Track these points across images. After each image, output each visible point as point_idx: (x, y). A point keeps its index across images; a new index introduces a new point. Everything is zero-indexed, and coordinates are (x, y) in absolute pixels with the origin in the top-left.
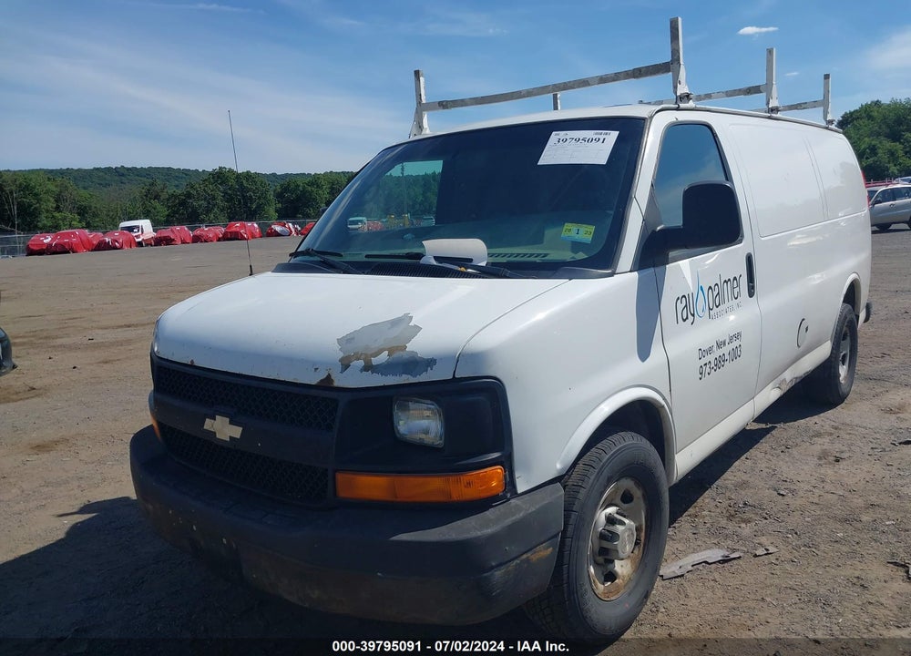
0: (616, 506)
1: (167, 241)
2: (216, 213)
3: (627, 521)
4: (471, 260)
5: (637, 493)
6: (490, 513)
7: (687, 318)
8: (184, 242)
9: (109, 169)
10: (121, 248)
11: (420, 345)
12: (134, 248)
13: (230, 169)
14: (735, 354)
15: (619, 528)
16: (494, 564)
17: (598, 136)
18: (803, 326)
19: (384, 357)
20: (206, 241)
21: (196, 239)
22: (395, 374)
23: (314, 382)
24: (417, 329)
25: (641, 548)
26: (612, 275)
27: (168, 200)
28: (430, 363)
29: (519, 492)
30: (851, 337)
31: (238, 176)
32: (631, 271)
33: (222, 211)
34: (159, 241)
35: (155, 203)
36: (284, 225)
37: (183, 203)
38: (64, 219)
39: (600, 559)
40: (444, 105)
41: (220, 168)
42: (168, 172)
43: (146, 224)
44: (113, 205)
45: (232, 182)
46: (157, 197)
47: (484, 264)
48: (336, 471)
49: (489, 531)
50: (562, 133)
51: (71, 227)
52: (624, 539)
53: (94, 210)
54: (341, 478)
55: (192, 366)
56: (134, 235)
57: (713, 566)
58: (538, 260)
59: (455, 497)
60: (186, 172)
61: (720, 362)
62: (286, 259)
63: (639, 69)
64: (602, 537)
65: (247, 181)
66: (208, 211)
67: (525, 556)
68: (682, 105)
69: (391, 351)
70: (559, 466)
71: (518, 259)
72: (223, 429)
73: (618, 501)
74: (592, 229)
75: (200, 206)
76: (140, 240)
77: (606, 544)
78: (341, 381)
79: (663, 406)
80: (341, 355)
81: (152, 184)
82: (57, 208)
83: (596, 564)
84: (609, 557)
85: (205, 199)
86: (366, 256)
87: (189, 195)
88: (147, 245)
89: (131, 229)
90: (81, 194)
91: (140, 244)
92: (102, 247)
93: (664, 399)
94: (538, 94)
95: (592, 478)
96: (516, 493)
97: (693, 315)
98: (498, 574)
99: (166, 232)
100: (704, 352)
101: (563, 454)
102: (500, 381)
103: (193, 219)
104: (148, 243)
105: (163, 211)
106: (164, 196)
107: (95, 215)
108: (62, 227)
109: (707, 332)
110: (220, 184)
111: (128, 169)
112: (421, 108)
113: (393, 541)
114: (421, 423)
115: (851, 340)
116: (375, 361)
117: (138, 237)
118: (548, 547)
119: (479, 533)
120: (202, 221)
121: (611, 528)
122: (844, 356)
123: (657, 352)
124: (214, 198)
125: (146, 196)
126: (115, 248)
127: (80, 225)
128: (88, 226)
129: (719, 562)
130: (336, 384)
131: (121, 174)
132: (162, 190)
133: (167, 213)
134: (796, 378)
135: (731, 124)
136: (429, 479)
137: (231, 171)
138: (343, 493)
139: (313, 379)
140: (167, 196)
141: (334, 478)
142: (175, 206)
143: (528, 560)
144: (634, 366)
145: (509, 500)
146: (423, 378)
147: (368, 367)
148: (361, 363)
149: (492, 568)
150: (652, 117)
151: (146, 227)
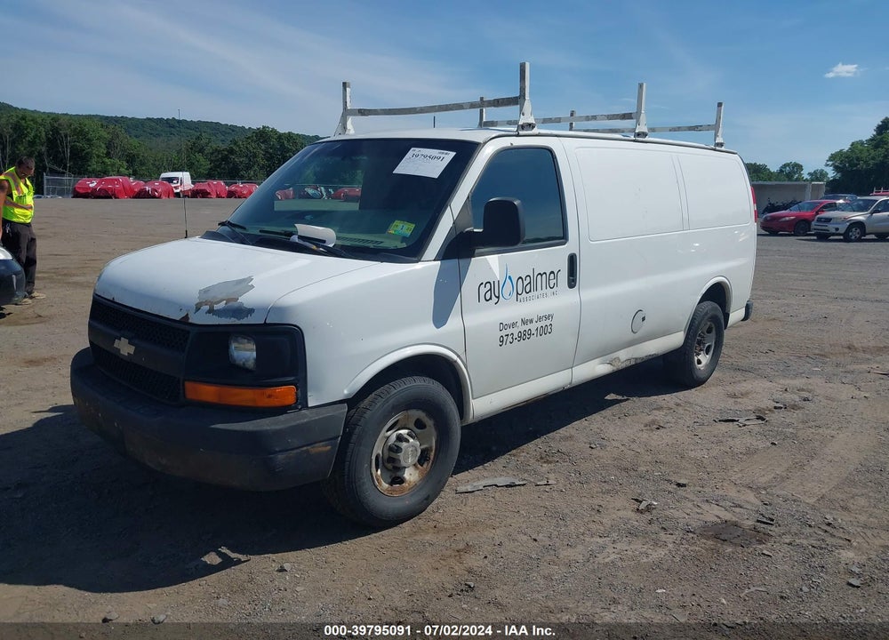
0: (408, 429)
1: (204, 194)
2: (255, 171)
3: (411, 440)
4: (324, 242)
5: (429, 423)
6: (282, 417)
7: (491, 298)
8: (218, 196)
9: (161, 120)
10: (159, 197)
11: (247, 299)
12: (172, 198)
13: (273, 129)
14: (544, 331)
15: (404, 445)
16: (277, 449)
17: (440, 155)
18: (640, 315)
19: (222, 304)
20: (239, 197)
21: (231, 195)
22: (227, 317)
23: (178, 318)
24: (252, 287)
25: (430, 464)
26: (417, 262)
27: (212, 154)
28: (250, 311)
29: (310, 405)
30: (716, 330)
31: (280, 136)
32: (434, 260)
33: (261, 168)
34: (195, 194)
35: (199, 156)
36: (316, 189)
37: (225, 158)
38: (113, 165)
39: (390, 466)
40: (362, 112)
41: (264, 127)
42: (215, 127)
43: (185, 177)
44: (160, 155)
45: (274, 141)
46: (201, 151)
47: (331, 246)
48: (185, 380)
49: (278, 427)
50: (417, 149)
51: (119, 173)
52: (406, 453)
53: (141, 158)
54: (188, 385)
55: (113, 301)
56: (173, 185)
57: (500, 488)
58: (371, 246)
59: (260, 404)
60: (233, 129)
61: (524, 336)
62: (216, 228)
63: (498, 100)
64: (391, 449)
65: (288, 141)
66: (248, 168)
67: (305, 448)
68: (521, 133)
69: (228, 301)
70: (346, 392)
71: (361, 244)
72: (125, 348)
73: (412, 425)
74: (412, 226)
75: (241, 162)
76: (178, 191)
77: (393, 455)
78: (194, 319)
79: (456, 362)
80: (198, 301)
81: (198, 138)
82: (108, 155)
83: (385, 469)
84: (396, 465)
85: (246, 156)
86: (260, 231)
87: (231, 151)
88: (185, 196)
89: (170, 180)
90: (131, 142)
91: (177, 195)
92: (142, 195)
93: (458, 356)
94: (427, 112)
95: (379, 404)
96: (307, 406)
97: (498, 297)
98: (280, 457)
99: (203, 186)
100: (503, 326)
101: (351, 385)
102: (300, 329)
103: (233, 174)
104: (185, 195)
105: (205, 165)
106: (208, 150)
107: (142, 164)
108: (111, 173)
109: (512, 311)
110: (262, 143)
111: (179, 121)
112: (347, 113)
113: (213, 428)
114: (245, 352)
115: (717, 334)
116: (216, 307)
117: (176, 188)
118: (326, 446)
119: (268, 428)
120: (242, 178)
121: (398, 444)
122: (709, 347)
123: (454, 322)
124: (255, 156)
125: (191, 149)
126: (154, 197)
127: (126, 172)
128: (135, 174)
129: (506, 486)
130: (190, 321)
131: (172, 125)
132: (207, 144)
133: (209, 166)
134: (636, 359)
135: (577, 148)
136: (243, 391)
137: (274, 131)
138: (190, 396)
139: (177, 316)
140: (211, 151)
141: (184, 385)
142: (218, 160)
143: (307, 451)
144: (429, 329)
145: (300, 410)
146: (244, 321)
147: (211, 311)
148: (207, 307)
149: (276, 452)
150: (485, 143)
151: (185, 179)
